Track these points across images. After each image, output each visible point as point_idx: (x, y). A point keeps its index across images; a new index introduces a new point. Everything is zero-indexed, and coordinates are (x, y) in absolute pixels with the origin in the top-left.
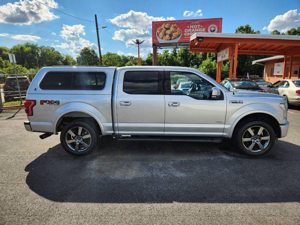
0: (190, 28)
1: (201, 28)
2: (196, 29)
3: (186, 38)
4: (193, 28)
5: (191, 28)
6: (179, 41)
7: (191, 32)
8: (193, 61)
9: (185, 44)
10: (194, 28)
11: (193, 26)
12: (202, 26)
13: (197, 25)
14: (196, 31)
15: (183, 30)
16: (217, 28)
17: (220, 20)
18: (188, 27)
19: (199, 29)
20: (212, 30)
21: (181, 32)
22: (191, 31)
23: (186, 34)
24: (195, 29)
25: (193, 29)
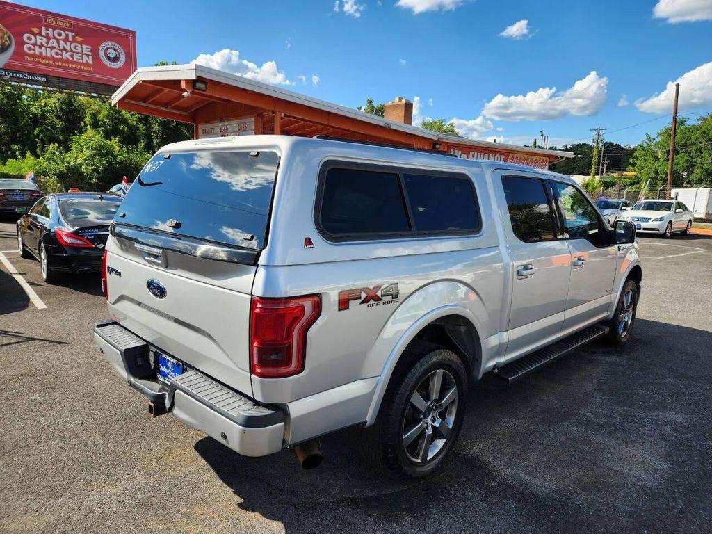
0: (40, 34)
1: (77, 42)
2: (62, 43)
3: (30, 62)
4: (51, 35)
5: (44, 34)
6: (6, 65)
7: (46, 48)
8: (40, 132)
9: (29, 77)
10: (54, 37)
11: (51, 29)
12: (79, 39)
13: (64, 30)
14: (61, 47)
15: (19, 35)
16: (123, 53)
17: (130, 36)
18: (36, 30)
19: (71, 43)
20: (111, 56)
21: (9, 37)
22: (45, 45)
23: (29, 49)
24: (58, 41)
25: (54, 40)
